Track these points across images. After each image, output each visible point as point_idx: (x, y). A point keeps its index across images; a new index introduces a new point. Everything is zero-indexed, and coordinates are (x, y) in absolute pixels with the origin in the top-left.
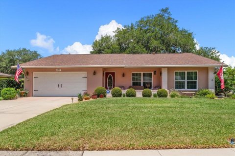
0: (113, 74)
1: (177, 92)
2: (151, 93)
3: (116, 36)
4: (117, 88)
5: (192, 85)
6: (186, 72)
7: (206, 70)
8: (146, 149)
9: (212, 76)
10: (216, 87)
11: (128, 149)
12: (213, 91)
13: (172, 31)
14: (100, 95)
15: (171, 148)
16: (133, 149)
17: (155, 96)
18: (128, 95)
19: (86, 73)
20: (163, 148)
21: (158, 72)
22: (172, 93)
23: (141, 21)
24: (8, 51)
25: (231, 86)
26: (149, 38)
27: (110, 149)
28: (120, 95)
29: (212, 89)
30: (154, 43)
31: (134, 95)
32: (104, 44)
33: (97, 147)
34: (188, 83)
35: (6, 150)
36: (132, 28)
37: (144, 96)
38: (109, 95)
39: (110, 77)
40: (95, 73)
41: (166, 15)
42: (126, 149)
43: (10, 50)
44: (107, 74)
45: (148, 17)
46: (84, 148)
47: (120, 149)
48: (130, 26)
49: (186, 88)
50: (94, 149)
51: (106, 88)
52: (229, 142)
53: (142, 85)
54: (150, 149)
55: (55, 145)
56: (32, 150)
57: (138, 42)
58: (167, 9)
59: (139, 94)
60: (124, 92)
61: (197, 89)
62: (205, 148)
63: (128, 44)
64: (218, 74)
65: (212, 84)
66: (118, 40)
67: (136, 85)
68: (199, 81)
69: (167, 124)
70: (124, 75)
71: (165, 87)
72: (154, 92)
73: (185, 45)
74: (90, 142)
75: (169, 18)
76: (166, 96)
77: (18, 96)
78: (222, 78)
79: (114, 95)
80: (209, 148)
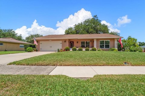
0: (73, 42)
1: (100, 49)
2: (89, 49)
3: (75, 28)
4: (74, 47)
5: (107, 46)
6: (105, 41)
7: (113, 39)
8: (85, 66)
9: (116, 42)
10: (118, 48)
11: (77, 66)
12: (117, 49)
13: (98, 25)
14: (67, 50)
15: (96, 66)
16: (79, 66)
17: (91, 50)
18: (79, 50)
19: (61, 41)
20: (93, 66)
21: (92, 41)
22: (98, 49)
23: (85, 21)
24: (31, 35)
25: (125, 47)
26: (88, 28)
27: (68, 66)
28: (76, 50)
29: (116, 48)
30: (91, 30)
31: (82, 50)
32: (70, 31)
33: (63, 64)
34: (106, 45)
35: (23, 65)
36: (81, 24)
37: (86, 50)
38: (71, 50)
39: (72, 43)
40: (65, 41)
41: (96, 18)
42: (76, 66)
43: (32, 35)
44: (70, 42)
45: (88, 19)
46: (57, 65)
47: (73, 66)
48: (81, 23)
49: (105, 48)
50: (61, 66)
51: (70, 48)
52: (124, 64)
53: (85, 46)
54: (86, 66)
55: (45, 63)
56: (34, 65)
57: (84, 30)
58: (96, 16)
59: (84, 49)
60: (77, 49)
61: (109, 48)
62: (113, 66)
63: (80, 31)
64: (119, 41)
65: (116, 46)
66: (76, 29)
67: (83, 46)
68: (111, 45)
69: (95, 57)
70: (77, 42)
71: (95, 47)
72: (90, 49)
73: (104, 30)
74: (60, 63)
75: (97, 20)
76: (96, 50)
77: (33, 50)
78: (122, 43)
79: (73, 50)
80: (114, 66)
